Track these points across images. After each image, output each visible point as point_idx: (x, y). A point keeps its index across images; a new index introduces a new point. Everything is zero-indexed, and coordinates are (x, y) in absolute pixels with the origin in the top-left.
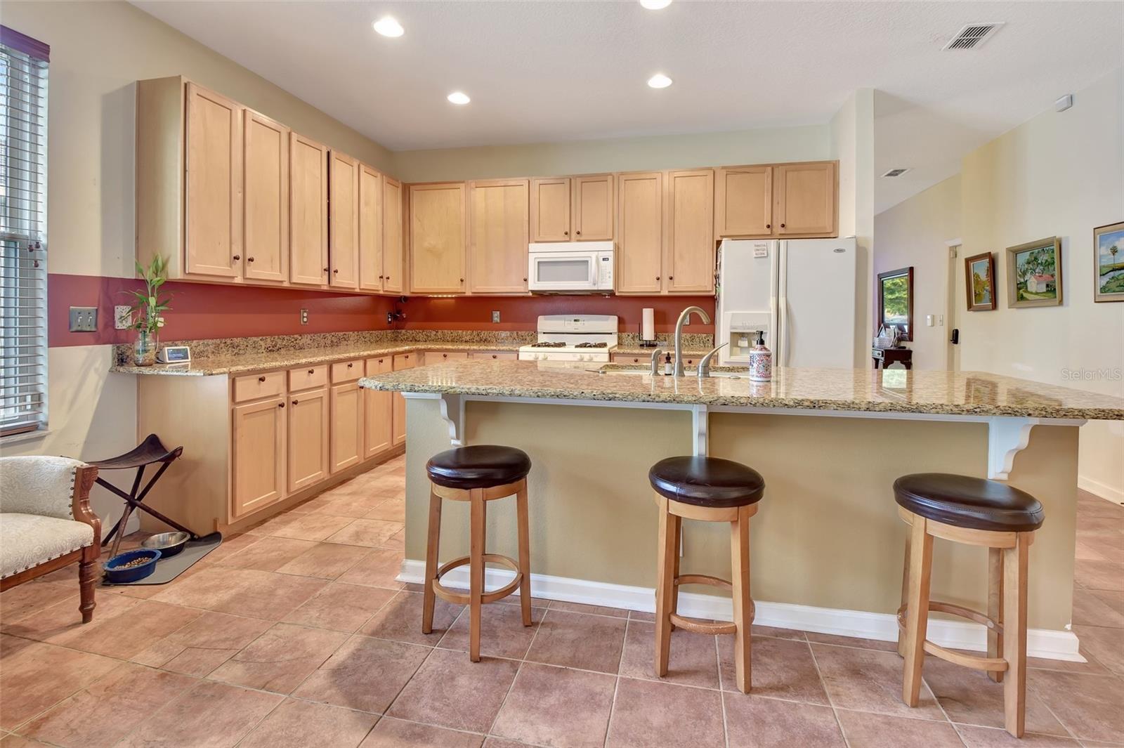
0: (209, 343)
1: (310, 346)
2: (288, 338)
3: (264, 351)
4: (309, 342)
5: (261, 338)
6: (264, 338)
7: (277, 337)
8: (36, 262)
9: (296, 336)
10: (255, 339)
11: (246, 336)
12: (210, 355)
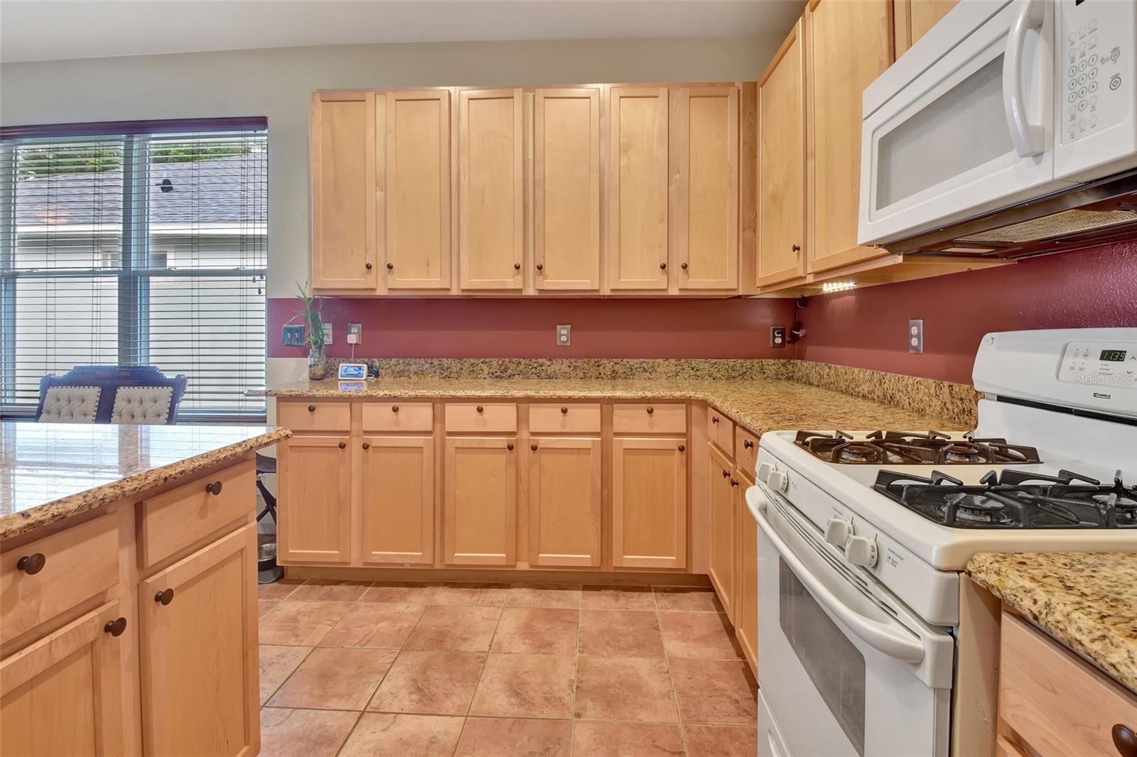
0: (411, 363)
1: (567, 375)
2: (527, 362)
3: (487, 377)
4: (567, 370)
5: (482, 360)
6: (487, 360)
7: (507, 360)
8: (259, 290)
9: (540, 361)
10: (473, 361)
11: (460, 357)
12: (412, 375)
